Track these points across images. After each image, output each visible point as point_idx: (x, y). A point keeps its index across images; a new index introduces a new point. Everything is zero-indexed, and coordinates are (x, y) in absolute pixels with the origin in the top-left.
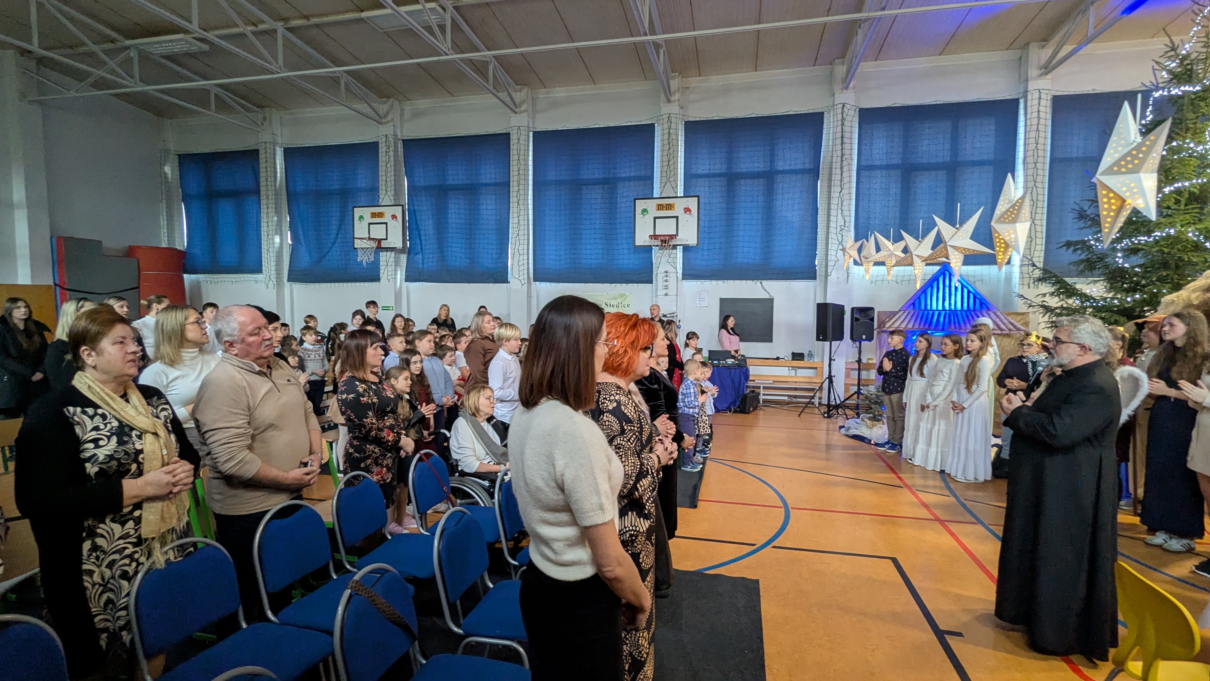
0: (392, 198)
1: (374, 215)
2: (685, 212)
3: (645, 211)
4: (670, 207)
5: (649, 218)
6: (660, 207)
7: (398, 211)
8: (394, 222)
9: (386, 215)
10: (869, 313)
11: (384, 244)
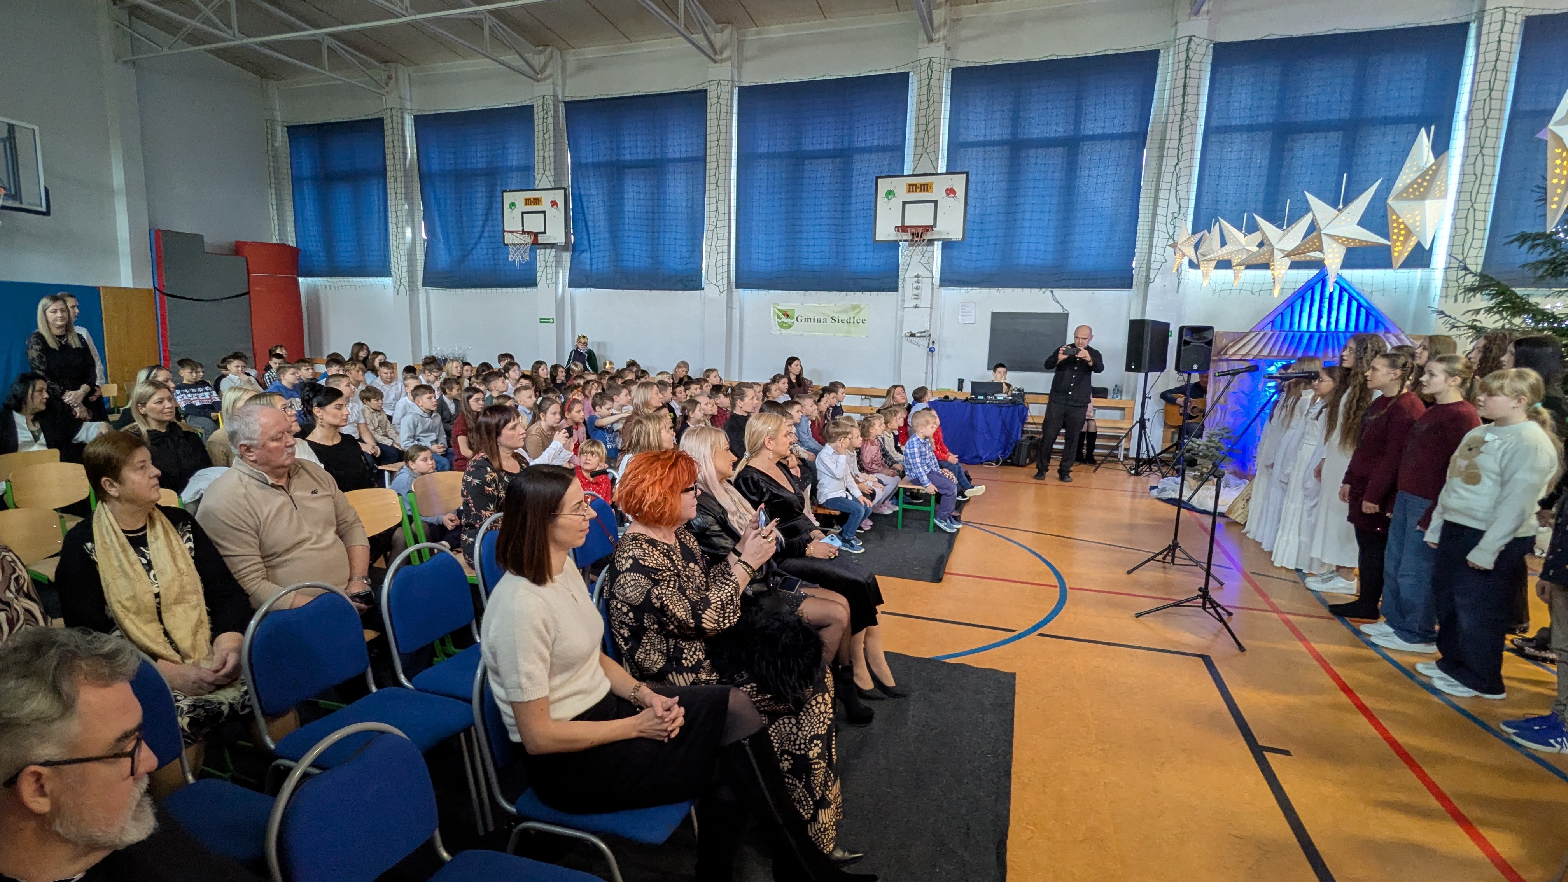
0: (551, 179)
1: (528, 202)
2: (948, 195)
3: (890, 193)
4: (926, 187)
5: (897, 202)
6: (912, 188)
7: (559, 196)
8: (554, 210)
9: (543, 200)
10: (1206, 334)
11: (541, 239)
